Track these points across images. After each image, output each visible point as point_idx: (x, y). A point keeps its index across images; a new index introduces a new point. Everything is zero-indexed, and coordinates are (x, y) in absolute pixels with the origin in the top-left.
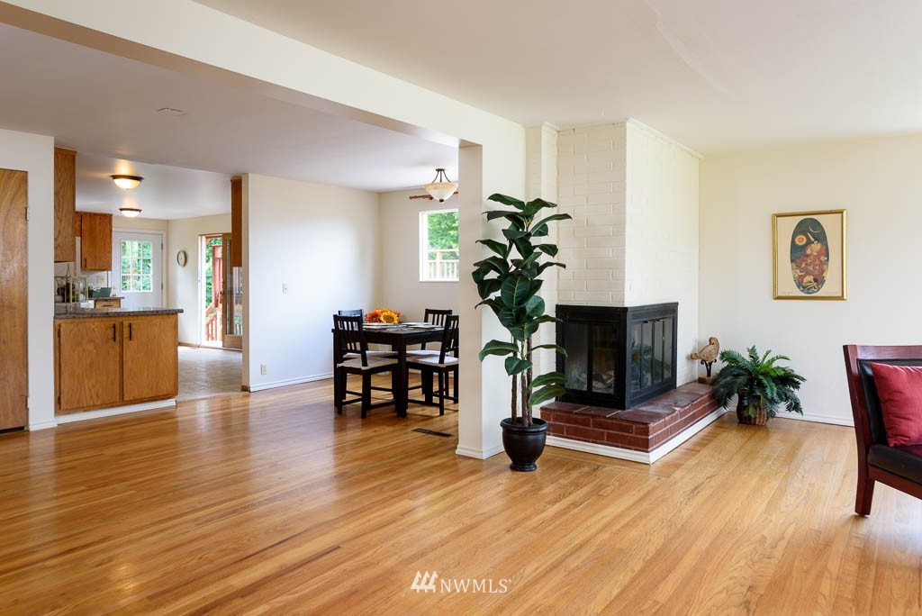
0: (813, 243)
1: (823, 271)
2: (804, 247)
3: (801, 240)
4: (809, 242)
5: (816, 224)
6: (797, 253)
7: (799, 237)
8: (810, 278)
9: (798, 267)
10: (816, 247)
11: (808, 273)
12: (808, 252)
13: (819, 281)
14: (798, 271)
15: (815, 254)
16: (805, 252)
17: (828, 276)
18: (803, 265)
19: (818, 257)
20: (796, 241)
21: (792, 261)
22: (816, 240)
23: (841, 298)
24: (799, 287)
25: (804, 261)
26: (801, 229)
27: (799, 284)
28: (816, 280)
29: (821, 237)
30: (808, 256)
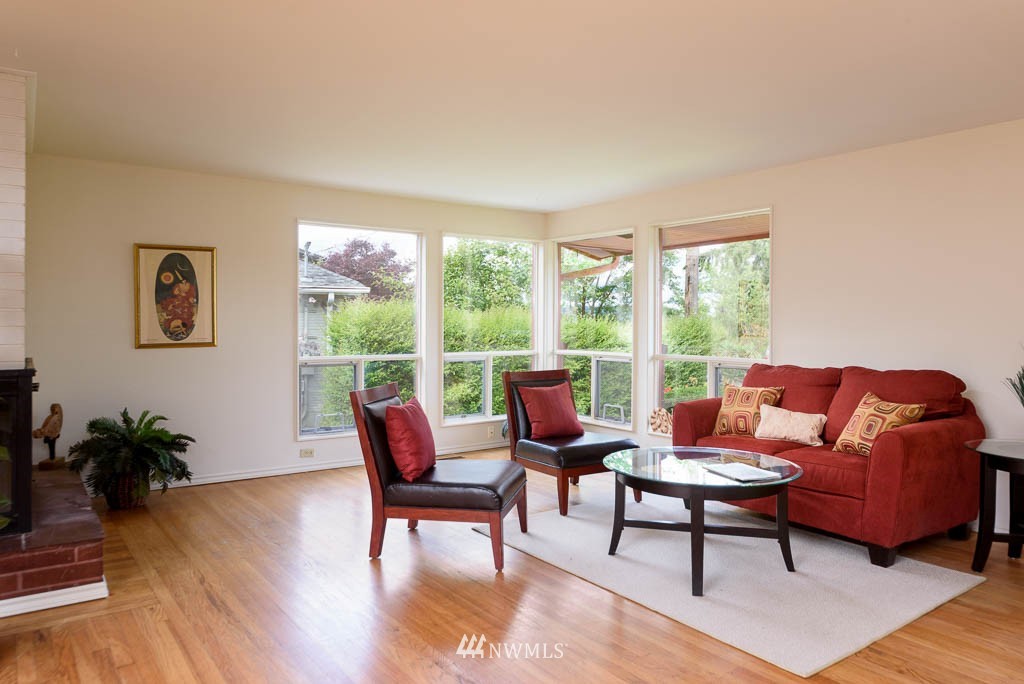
0: (181, 282)
1: (192, 315)
2: (171, 287)
3: (168, 278)
4: (177, 281)
5: (185, 261)
6: (163, 292)
7: (165, 274)
8: (178, 322)
9: (165, 308)
10: (185, 286)
11: (176, 317)
12: (176, 292)
13: (188, 326)
14: (165, 314)
15: (184, 295)
16: (173, 293)
17: (197, 320)
18: (170, 307)
19: (187, 298)
20: (162, 277)
21: (157, 302)
22: (184, 278)
23: (212, 344)
24: (166, 334)
25: (172, 302)
26: (167, 265)
27: (166, 329)
28: (184, 325)
29: (190, 276)
30: (175, 296)
